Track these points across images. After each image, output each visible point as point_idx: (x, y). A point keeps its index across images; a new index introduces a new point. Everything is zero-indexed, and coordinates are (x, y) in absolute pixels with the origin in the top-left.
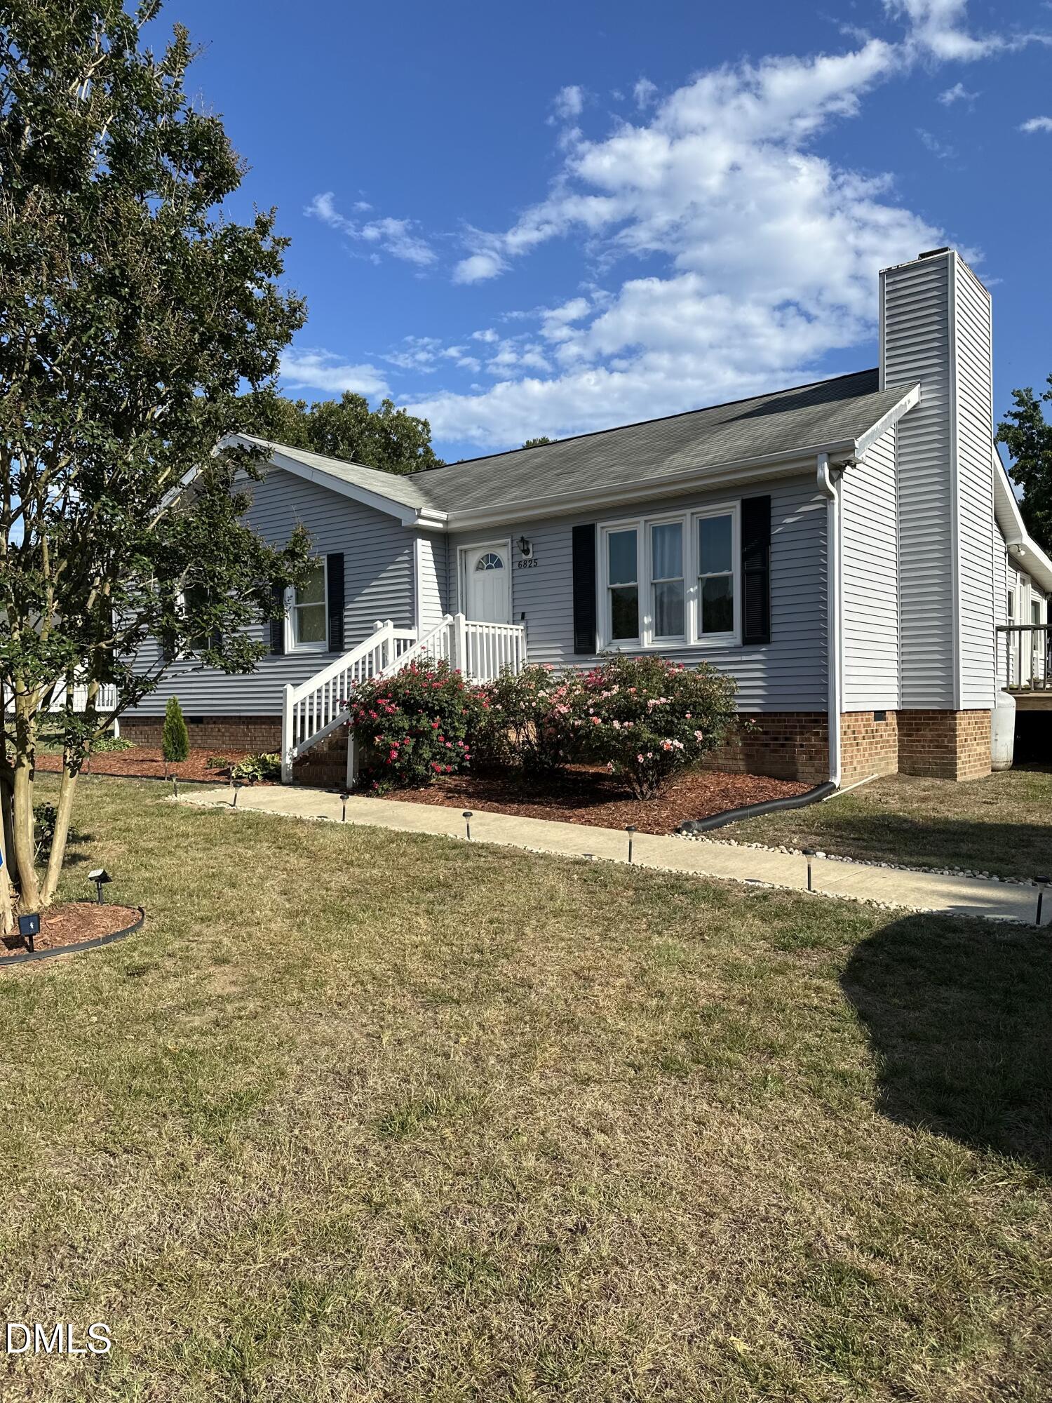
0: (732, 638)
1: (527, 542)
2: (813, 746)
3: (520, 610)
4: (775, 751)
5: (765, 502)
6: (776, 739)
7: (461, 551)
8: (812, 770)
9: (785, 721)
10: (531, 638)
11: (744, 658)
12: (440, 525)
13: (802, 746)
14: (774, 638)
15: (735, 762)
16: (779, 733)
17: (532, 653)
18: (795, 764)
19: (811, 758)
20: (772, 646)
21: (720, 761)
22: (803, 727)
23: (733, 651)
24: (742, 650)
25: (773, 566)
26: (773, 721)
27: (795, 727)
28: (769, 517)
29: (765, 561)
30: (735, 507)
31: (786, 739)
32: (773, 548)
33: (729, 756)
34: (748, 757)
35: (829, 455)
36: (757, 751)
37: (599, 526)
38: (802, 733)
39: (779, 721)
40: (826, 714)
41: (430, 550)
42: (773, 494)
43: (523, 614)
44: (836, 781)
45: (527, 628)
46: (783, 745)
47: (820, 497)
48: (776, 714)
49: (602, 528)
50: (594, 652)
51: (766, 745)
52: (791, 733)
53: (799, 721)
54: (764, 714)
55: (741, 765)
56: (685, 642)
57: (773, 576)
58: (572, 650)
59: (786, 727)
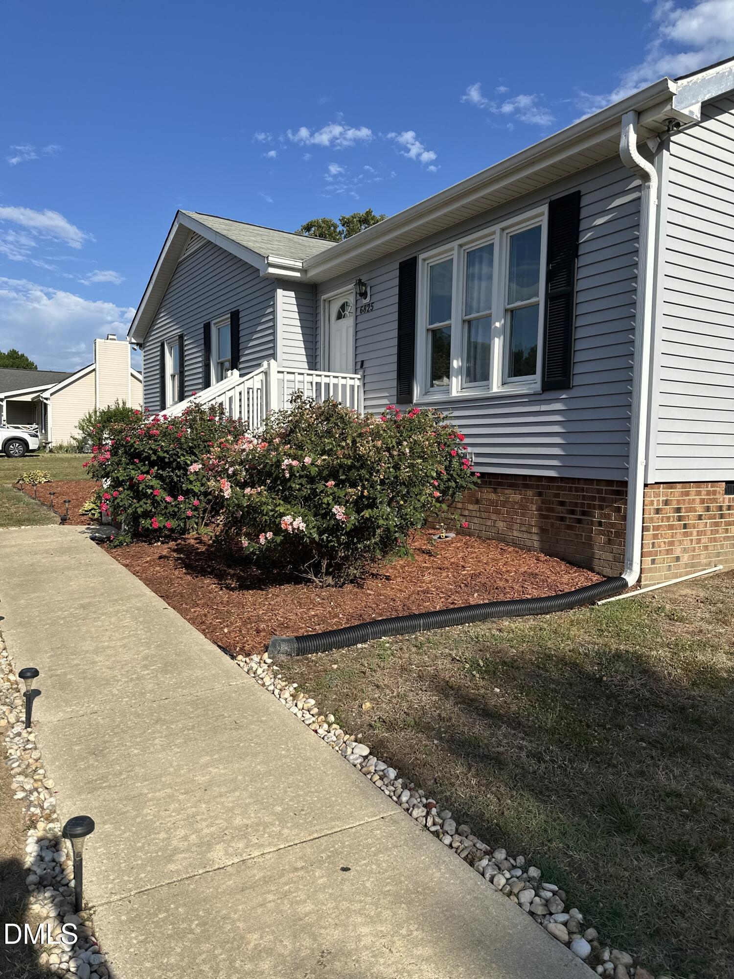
0: (531, 383)
1: (364, 284)
2: (613, 525)
3: (360, 359)
4: (570, 527)
5: (575, 199)
6: (572, 512)
7: (325, 300)
8: (610, 557)
9: (583, 490)
10: (368, 387)
11: (544, 408)
12: (298, 274)
13: (600, 524)
14: (576, 381)
15: (529, 536)
16: (576, 505)
17: (369, 403)
18: (591, 547)
19: (610, 542)
20: (574, 393)
21: (515, 533)
22: (603, 499)
23: (532, 399)
24: (544, 397)
25: (580, 286)
26: (570, 489)
27: (593, 498)
28: (579, 221)
29: (570, 281)
30: (542, 214)
31: (584, 513)
32: (581, 261)
33: (524, 529)
34: (543, 531)
35: (639, 114)
36: (552, 525)
37: (421, 257)
38: (601, 508)
39: (577, 489)
40: (625, 484)
41: (294, 301)
42: (584, 190)
43: (362, 362)
44: (631, 578)
45: (364, 377)
46: (579, 521)
47: (637, 182)
48: (573, 480)
49: (424, 260)
50: (412, 402)
51: (562, 519)
52: (589, 506)
53: (599, 491)
54: (561, 479)
55: (535, 541)
56: (488, 387)
57: (580, 298)
58: (395, 399)
59: (584, 497)
